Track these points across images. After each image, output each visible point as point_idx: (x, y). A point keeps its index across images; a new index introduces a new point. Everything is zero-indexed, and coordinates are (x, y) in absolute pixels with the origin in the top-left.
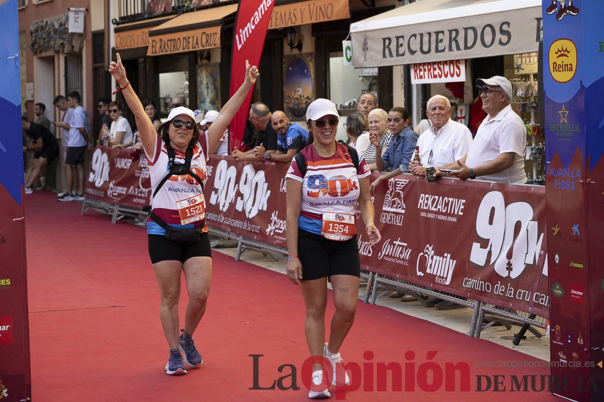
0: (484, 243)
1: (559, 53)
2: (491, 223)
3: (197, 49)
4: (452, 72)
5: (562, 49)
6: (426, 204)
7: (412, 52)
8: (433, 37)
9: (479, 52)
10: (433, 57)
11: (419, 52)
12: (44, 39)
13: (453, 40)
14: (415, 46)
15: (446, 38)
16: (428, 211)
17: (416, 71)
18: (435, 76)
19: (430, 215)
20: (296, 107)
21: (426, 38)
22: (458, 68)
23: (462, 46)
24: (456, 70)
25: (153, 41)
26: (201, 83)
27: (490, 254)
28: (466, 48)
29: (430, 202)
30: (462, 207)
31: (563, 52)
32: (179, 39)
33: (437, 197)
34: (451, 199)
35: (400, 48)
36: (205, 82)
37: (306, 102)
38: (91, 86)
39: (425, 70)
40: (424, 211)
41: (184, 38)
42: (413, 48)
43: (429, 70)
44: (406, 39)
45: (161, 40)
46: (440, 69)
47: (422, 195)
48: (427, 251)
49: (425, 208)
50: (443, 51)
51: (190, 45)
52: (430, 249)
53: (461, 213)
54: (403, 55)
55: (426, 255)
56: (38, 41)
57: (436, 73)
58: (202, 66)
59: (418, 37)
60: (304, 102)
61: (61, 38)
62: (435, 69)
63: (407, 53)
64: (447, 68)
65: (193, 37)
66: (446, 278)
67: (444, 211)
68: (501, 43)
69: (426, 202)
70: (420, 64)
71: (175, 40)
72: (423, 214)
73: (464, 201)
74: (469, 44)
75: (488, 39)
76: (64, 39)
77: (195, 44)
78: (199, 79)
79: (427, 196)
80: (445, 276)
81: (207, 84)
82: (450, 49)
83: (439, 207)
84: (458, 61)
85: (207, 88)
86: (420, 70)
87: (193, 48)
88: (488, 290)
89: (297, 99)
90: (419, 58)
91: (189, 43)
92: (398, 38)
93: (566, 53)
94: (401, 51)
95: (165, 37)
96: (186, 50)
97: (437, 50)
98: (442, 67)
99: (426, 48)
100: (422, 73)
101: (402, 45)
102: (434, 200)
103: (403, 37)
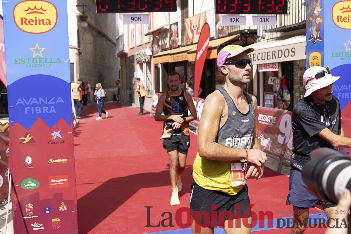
0: (283, 135)
1: (314, 58)
2: (286, 127)
3: (185, 60)
4: (273, 67)
5: (315, 56)
6: (261, 119)
7: (259, 60)
8: (266, 54)
9: (283, 59)
10: (266, 62)
11: (261, 60)
12: (140, 57)
13: (274, 55)
14: (260, 57)
15: (271, 54)
16: (262, 121)
17: (260, 67)
18: (267, 69)
19: (263, 123)
20: (220, 80)
21: (264, 54)
22: (276, 65)
23: (277, 57)
24: (275, 66)
25: (171, 57)
26: (188, 71)
27: (285, 139)
28: (278, 58)
29: (263, 118)
30: (275, 120)
31: (315, 58)
32: (179, 56)
33: (265, 116)
34: (270, 117)
35: (254, 58)
36: (189, 71)
37: (223, 78)
38: (154, 73)
39: (263, 66)
40: (260, 121)
41: (181, 56)
42: (259, 58)
43: (265, 66)
44: (257, 55)
45: (174, 57)
46: (269, 66)
47: (260, 115)
48: (261, 137)
49: (261, 120)
50: (270, 59)
51: (183, 58)
52: (263, 136)
53: (274, 123)
54: (255, 61)
55: (261, 138)
56: (138, 58)
57: (267, 67)
58: (188, 65)
59: (261, 54)
60: (222, 78)
61: (145, 57)
62: (267, 66)
63: (257, 60)
64: (271, 66)
65: (184, 55)
66: (268, 148)
67: (268, 121)
68: (291, 56)
69: (261, 117)
70: (261, 64)
71: (178, 57)
72: (260, 122)
73: (275, 118)
74: (280, 56)
75: (287, 54)
76: (146, 57)
77: (184, 57)
78: (187, 70)
79: (262, 115)
80: (268, 147)
81: (190, 72)
82: (273, 58)
83: (266, 119)
84: (275, 63)
85: (190, 73)
86: (262, 66)
87: (184, 59)
88: (284, 154)
89: (220, 77)
90: (261, 62)
91: (182, 57)
92: (253, 55)
93: (317, 58)
94: (255, 59)
95: (175, 56)
96: (182, 60)
97: (268, 59)
98: (269, 65)
99: (263, 58)
100: (262, 68)
101: (255, 57)
102: (264, 117)
103: (255, 54)
